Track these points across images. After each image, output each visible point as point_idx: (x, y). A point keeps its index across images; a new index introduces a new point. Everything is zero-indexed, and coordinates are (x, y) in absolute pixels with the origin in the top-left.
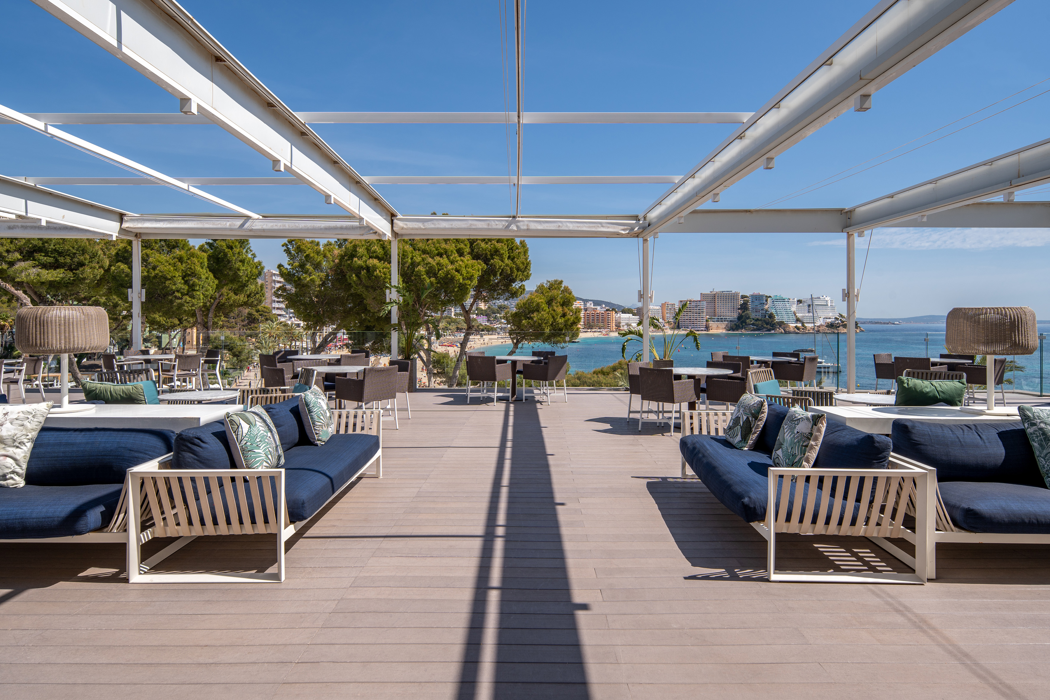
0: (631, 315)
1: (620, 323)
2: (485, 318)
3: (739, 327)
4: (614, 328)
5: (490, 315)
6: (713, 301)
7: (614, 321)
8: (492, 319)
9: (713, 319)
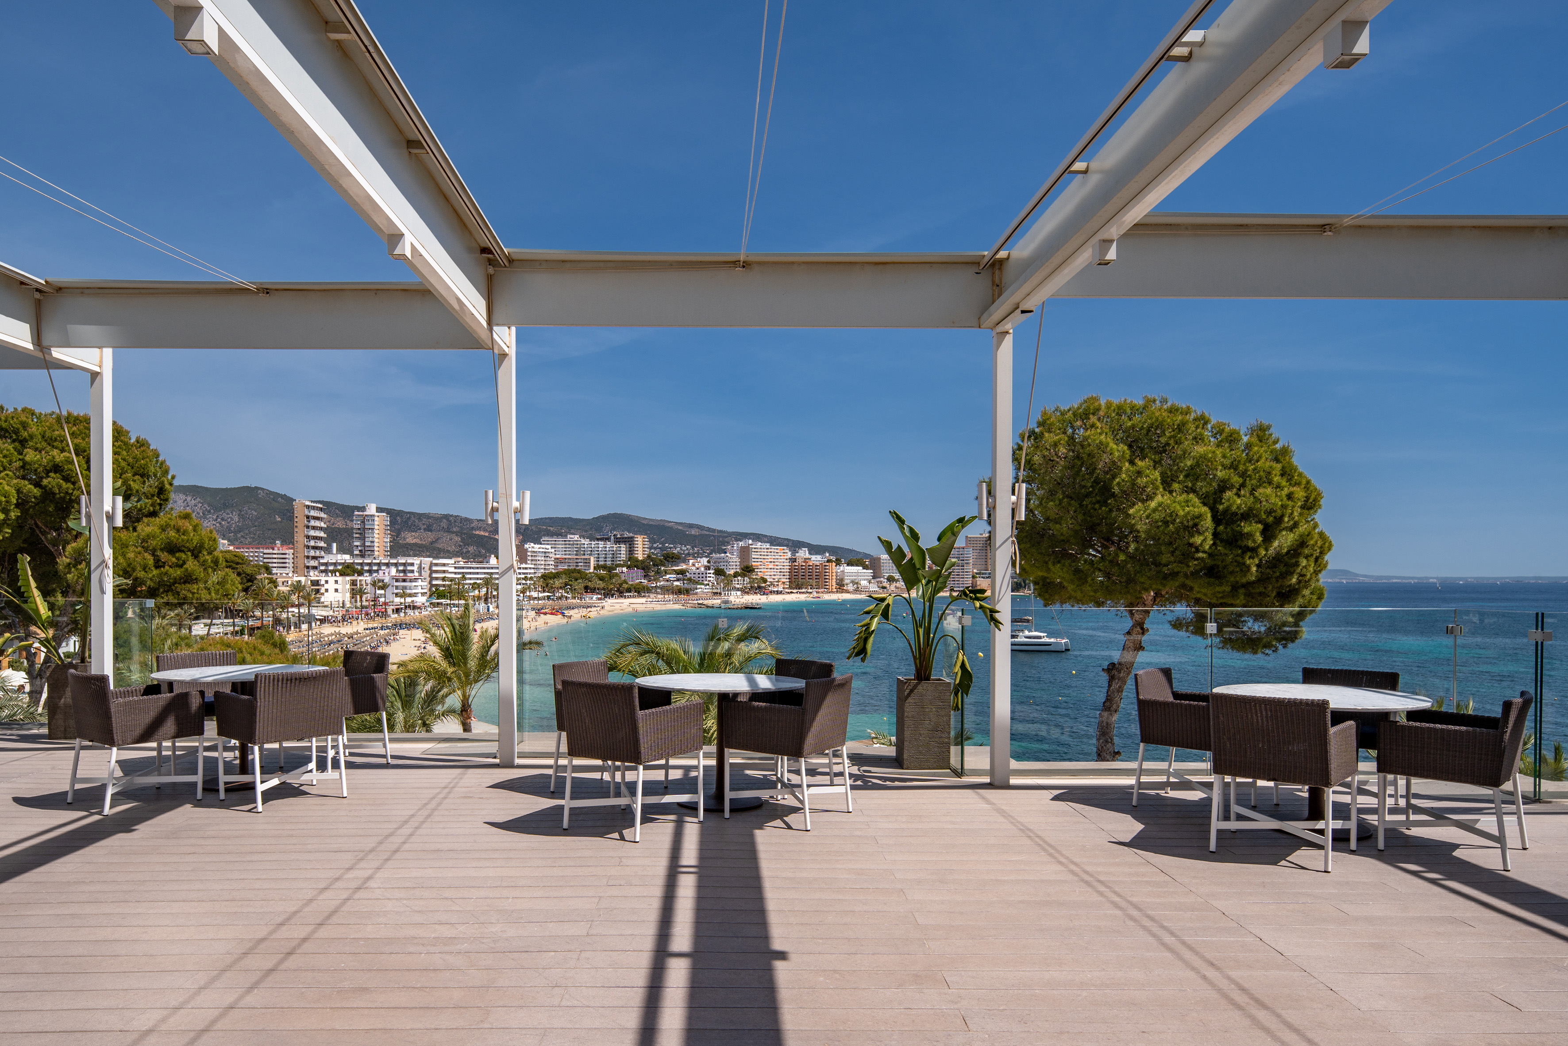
0: (861, 568)
1: (842, 580)
2: (640, 572)
3: (1021, 585)
4: (834, 587)
5: (649, 569)
6: (985, 548)
7: (834, 577)
8: (653, 573)
9: (983, 574)
